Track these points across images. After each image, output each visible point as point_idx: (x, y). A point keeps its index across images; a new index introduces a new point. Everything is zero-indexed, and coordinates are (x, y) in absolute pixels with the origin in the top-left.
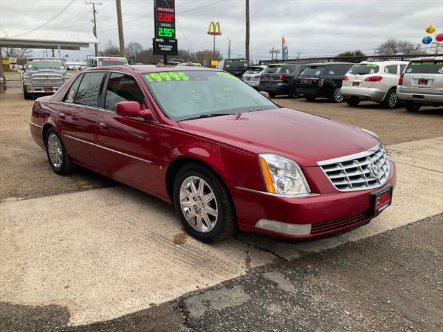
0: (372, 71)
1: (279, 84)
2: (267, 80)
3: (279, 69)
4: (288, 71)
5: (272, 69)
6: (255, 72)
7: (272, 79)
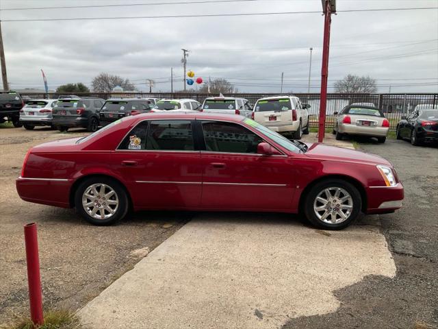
0: (176, 107)
1: (79, 118)
2: (63, 114)
3: (76, 104)
4: (84, 106)
5: (66, 104)
6: (38, 106)
7: (69, 114)
